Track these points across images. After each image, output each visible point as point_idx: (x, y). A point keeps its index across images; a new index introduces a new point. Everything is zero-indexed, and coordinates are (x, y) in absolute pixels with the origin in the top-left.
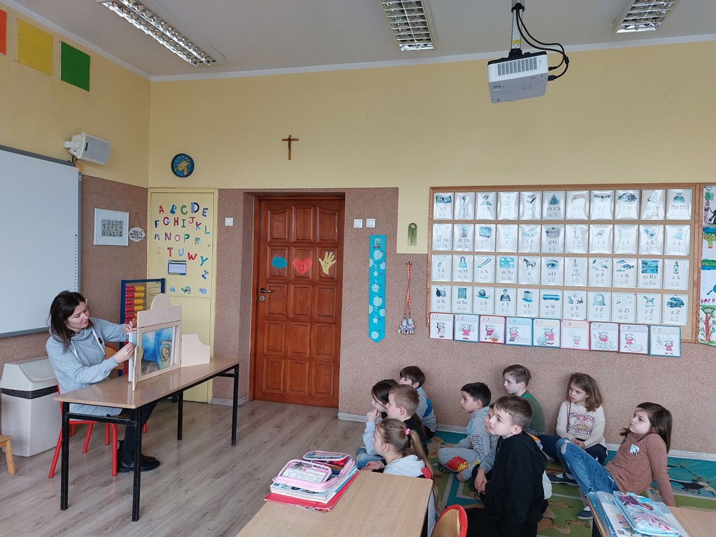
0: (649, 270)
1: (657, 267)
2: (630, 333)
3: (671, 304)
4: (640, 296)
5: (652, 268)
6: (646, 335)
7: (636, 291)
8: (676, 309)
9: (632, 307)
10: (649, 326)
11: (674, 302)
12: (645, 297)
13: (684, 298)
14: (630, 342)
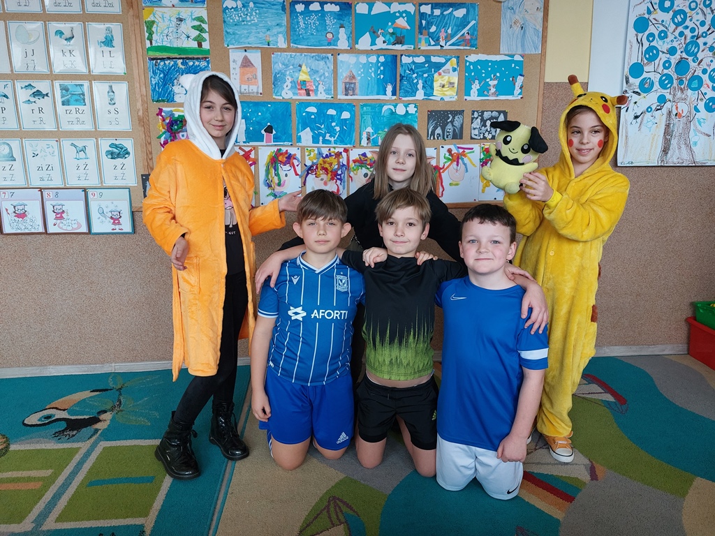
0: (72, 101)
1: (83, 94)
2: (60, 202)
3: (112, 153)
4: (66, 143)
5: (78, 97)
6: (82, 203)
7: (58, 135)
8: (119, 161)
9: (55, 161)
10: (85, 190)
11: (115, 150)
12: (72, 144)
13: (128, 144)
14: (60, 215)
